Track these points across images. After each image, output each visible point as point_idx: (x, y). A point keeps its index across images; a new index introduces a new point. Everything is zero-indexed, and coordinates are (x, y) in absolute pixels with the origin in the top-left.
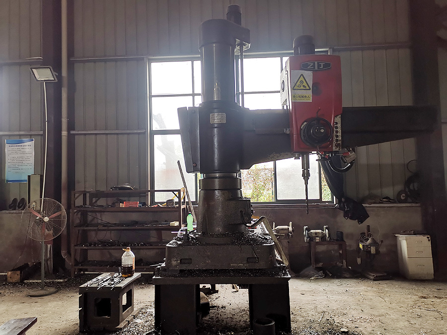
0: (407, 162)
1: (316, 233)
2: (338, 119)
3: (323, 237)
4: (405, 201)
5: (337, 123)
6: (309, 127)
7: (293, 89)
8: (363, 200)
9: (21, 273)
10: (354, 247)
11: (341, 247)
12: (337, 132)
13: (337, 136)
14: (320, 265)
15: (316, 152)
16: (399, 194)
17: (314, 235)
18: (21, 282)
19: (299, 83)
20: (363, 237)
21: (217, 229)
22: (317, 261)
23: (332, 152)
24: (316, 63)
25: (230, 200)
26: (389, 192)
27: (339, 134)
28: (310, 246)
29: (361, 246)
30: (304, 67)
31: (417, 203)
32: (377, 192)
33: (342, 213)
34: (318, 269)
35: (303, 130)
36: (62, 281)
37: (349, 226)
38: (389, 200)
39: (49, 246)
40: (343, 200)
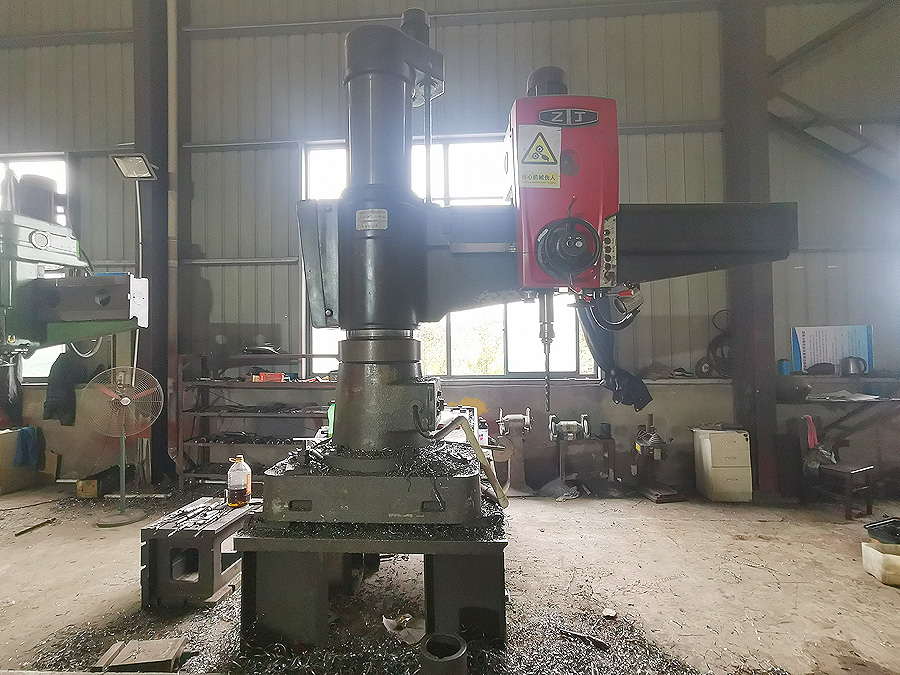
0: (712, 313)
1: (568, 427)
2: (611, 224)
3: (579, 433)
4: (707, 376)
5: (608, 232)
6: (552, 237)
7: (523, 162)
8: (644, 373)
9: (98, 484)
10: (627, 448)
11: (606, 449)
12: (608, 249)
13: (608, 258)
14: (574, 476)
15: (566, 289)
16: (700, 364)
17: (565, 430)
18: (99, 498)
19: (533, 150)
20: (643, 431)
21: (366, 441)
22: (569, 470)
23: (597, 290)
24: (568, 111)
25: (393, 383)
26: (684, 360)
27: (613, 254)
28: (558, 447)
29: (638, 447)
30: (546, 120)
31: (726, 378)
32: (666, 360)
33: (611, 393)
34: (570, 483)
35: (541, 244)
36: (162, 496)
37: (620, 414)
38: (683, 373)
39: (145, 440)
40: (612, 372)
